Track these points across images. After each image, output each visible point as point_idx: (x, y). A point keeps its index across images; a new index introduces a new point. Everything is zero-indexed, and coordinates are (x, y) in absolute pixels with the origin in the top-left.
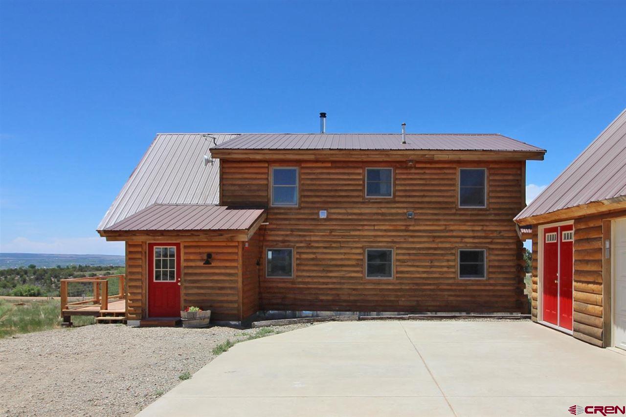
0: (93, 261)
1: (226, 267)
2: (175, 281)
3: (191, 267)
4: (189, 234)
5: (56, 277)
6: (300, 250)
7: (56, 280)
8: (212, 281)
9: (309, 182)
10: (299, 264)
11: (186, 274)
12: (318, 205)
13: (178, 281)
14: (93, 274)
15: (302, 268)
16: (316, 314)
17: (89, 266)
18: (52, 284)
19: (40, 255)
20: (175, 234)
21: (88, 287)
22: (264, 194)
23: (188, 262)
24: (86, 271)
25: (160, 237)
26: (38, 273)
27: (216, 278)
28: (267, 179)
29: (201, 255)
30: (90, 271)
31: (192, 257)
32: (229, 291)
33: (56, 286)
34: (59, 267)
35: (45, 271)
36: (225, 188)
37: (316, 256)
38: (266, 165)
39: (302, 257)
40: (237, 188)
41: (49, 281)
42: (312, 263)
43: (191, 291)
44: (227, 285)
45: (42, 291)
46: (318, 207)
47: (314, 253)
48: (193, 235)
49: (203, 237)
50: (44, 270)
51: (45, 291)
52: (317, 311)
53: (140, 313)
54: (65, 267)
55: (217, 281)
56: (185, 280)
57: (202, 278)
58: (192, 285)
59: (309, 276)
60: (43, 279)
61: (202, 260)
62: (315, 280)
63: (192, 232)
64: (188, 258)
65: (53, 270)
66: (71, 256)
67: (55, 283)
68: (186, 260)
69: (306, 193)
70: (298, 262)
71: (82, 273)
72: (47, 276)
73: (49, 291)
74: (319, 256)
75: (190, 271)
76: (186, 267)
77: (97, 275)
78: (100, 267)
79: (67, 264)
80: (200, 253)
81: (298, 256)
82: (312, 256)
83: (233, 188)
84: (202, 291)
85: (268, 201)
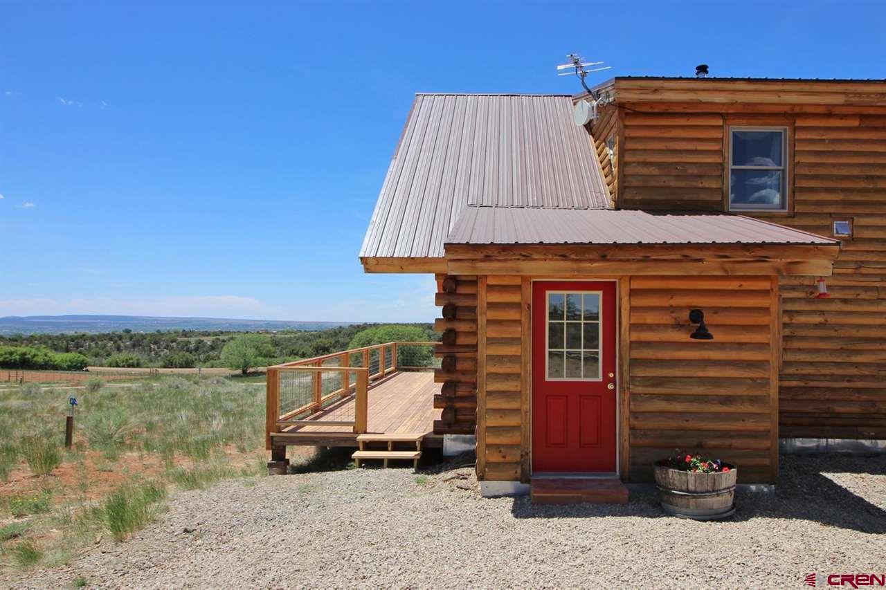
0: (198, 326)
1: (741, 345)
2: (600, 379)
3: (648, 344)
4: (678, 257)
5: (155, 343)
6: (789, 307)
7: (156, 347)
8: (702, 381)
9: (813, 160)
10: (788, 336)
11: (634, 363)
12: (831, 209)
13: (607, 380)
14: (200, 340)
15: (796, 344)
16: (825, 444)
17: (194, 331)
18: (151, 352)
19: (138, 317)
20: (640, 255)
21: (195, 355)
22: (713, 184)
23: (643, 330)
24: (191, 337)
25: (595, 265)
26: (134, 339)
27: (712, 372)
28: (720, 152)
29: (673, 315)
30: (196, 336)
31: (650, 318)
32: (747, 408)
33: (156, 354)
34: (158, 331)
35: (143, 337)
36: (630, 170)
37: (826, 321)
38: (720, 122)
39: (794, 321)
40: (654, 171)
41: (148, 348)
42: (819, 333)
43: (647, 407)
44: (742, 391)
45: (142, 361)
46: (830, 214)
47: (822, 313)
48: (686, 258)
49: (711, 265)
50: (142, 335)
51: (146, 361)
52: (827, 438)
53: (517, 463)
54: (166, 331)
55: (716, 381)
56: (633, 378)
57: (678, 372)
58: (650, 390)
59: (811, 363)
60: (140, 345)
61: (678, 326)
62: (825, 371)
63: (687, 252)
64: (641, 321)
65: (152, 335)
66: (173, 319)
67: (154, 350)
68: (634, 327)
69: (805, 184)
70: (787, 332)
71: (186, 339)
72: (146, 341)
73: (151, 361)
74: (833, 320)
75: (648, 354)
76: (635, 345)
77: (205, 341)
78: (206, 332)
79: (168, 328)
80: (672, 309)
81: (786, 319)
82: (818, 319)
83: (645, 171)
84: (678, 407)
85: (722, 200)
